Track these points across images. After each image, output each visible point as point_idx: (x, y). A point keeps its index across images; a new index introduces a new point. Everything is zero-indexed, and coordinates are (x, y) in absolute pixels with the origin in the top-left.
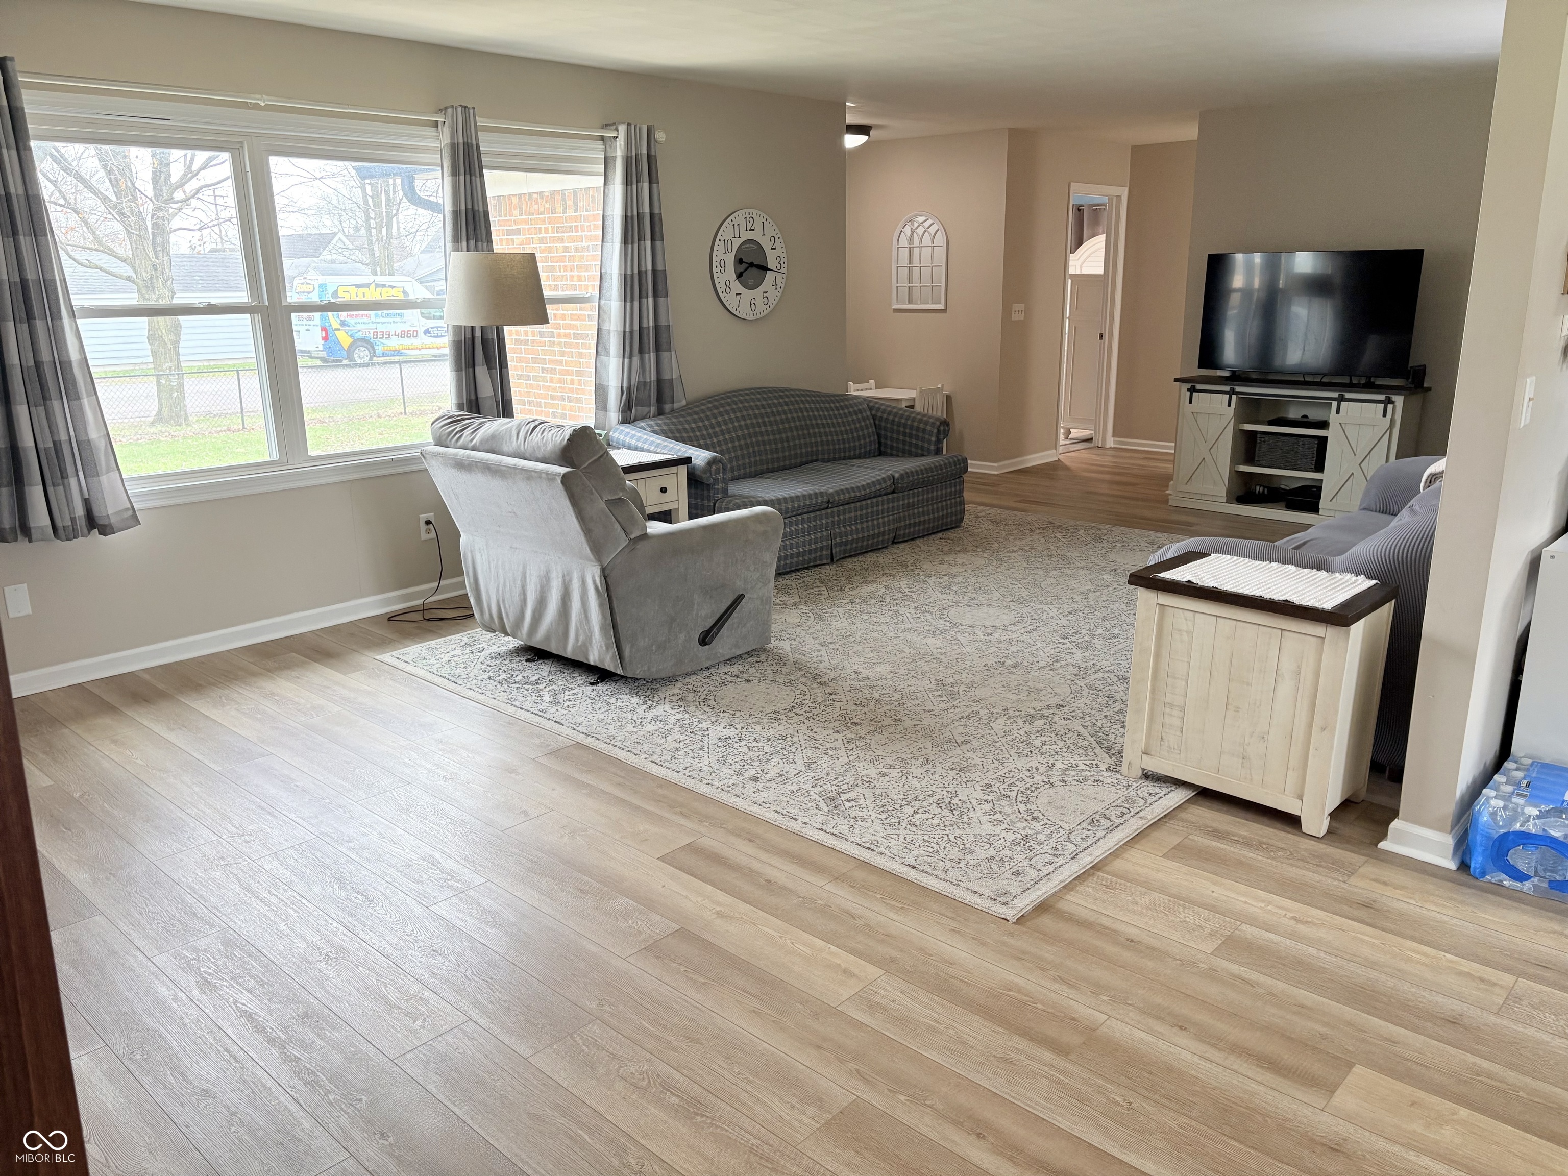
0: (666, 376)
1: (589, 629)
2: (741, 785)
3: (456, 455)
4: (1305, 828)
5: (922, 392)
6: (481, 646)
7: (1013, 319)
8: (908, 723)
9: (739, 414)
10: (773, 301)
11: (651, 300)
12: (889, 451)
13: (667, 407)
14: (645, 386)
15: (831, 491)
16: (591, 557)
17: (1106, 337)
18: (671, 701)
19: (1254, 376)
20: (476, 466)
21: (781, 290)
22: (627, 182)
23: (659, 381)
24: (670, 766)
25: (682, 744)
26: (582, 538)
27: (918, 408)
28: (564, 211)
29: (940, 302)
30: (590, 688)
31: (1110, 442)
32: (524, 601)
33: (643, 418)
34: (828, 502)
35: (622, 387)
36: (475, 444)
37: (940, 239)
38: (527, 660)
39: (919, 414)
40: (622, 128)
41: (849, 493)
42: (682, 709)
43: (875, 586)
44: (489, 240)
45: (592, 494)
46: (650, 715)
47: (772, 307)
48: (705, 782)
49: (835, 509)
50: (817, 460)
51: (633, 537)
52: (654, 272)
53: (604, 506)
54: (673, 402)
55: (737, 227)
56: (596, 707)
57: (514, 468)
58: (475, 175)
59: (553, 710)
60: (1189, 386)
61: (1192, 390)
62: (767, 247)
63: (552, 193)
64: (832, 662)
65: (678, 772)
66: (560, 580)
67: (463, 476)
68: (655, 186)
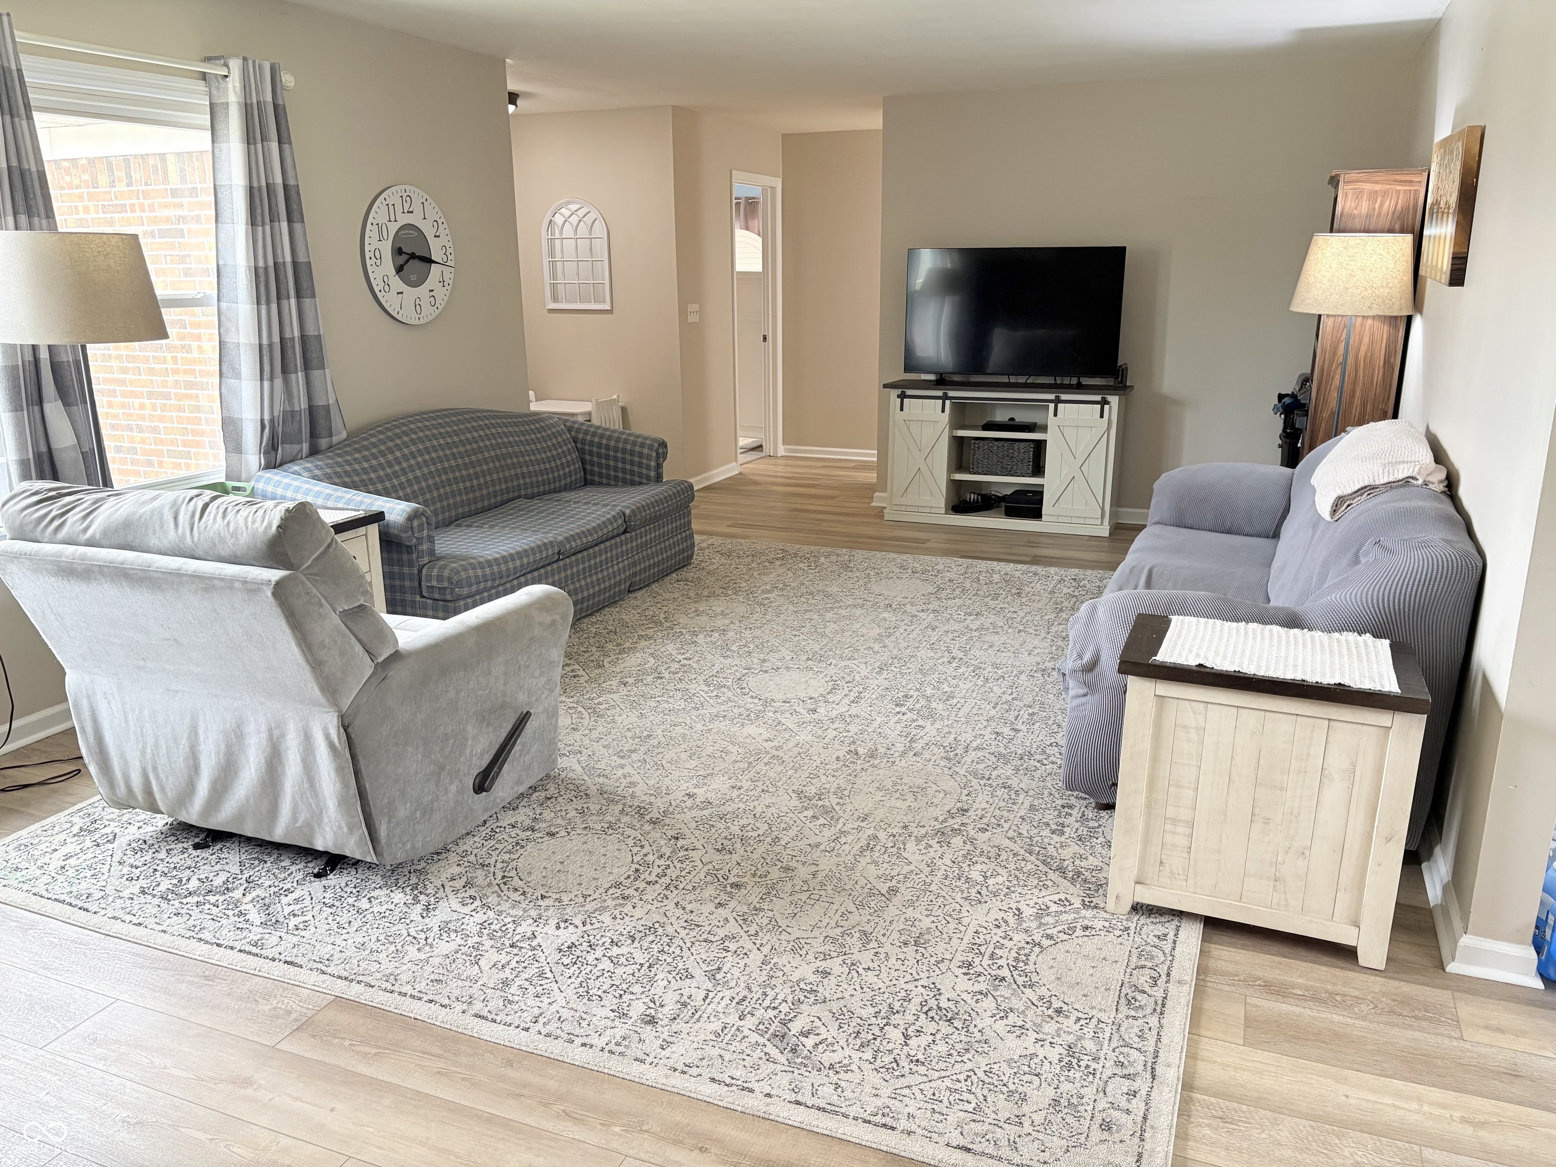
0: (320, 402)
1: (318, 804)
2: (635, 1037)
3: (60, 555)
4: (1362, 961)
5: (598, 404)
6: (108, 830)
7: (690, 321)
8: (803, 872)
9: (421, 446)
10: (441, 302)
11: (293, 301)
12: (597, 479)
13: (323, 443)
14: (293, 417)
15: (560, 538)
16: (322, 700)
17: (770, 338)
18: (456, 891)
19: (957, 378)
20: (101, 573)
21: (449, 288)
22: (249, 139)
23: (311, 408)
24: (509, 1019)
25: (508, 970)
26: (306, 674)
27: (595, 421)
28: (112, 184)
29: (604, 302)
30: (318, 884)
31: (782, 451)
32: (195, 768)
33: (292, 460)
34: (559, 553)
35: (262, 420)
36: (93, 536)
37: (599, 229)
38: (196, 847)
39: (598, 427)
40: (235, 65)
41: (580, 538)
42: (478, 903)
43: (638, 655)
44: (49, 213)
45: (321, 605)
46: (434, 922)
47: (440, 308)
48: (579, 1041)
49: (567, 561)
50: (519, 497)
51: (380, 660)
52: (295, 264)
53: (337, 620)
54: (331, 435)
55: (391, 208)
56: (343, 920)
57: (178, 576)
58: (19, 116)
59: (274, 940)
60: (899, 392)
61: (902, 396)
62: (429, 234)
63: (92, 161)
64: (650, 783)
65: (527, 1030)
66: (264, 736)
67: (76, 588)
68: (286, 147)
